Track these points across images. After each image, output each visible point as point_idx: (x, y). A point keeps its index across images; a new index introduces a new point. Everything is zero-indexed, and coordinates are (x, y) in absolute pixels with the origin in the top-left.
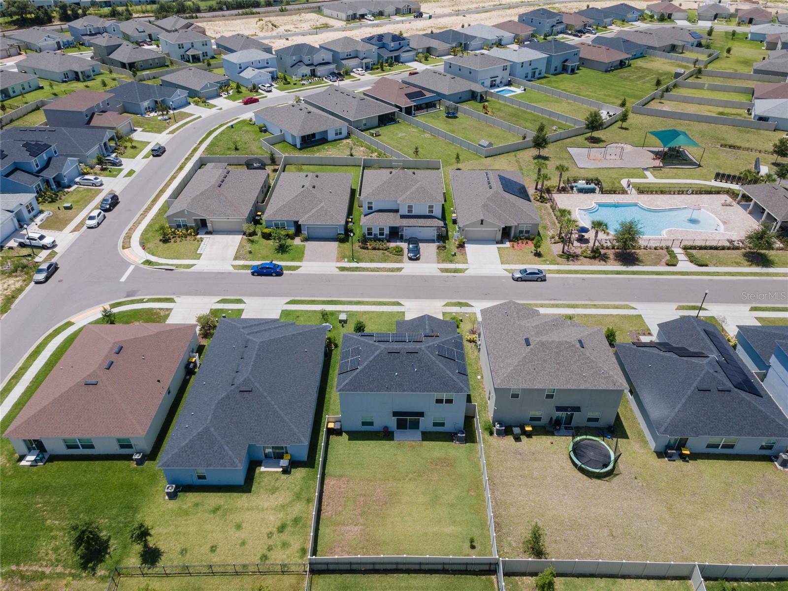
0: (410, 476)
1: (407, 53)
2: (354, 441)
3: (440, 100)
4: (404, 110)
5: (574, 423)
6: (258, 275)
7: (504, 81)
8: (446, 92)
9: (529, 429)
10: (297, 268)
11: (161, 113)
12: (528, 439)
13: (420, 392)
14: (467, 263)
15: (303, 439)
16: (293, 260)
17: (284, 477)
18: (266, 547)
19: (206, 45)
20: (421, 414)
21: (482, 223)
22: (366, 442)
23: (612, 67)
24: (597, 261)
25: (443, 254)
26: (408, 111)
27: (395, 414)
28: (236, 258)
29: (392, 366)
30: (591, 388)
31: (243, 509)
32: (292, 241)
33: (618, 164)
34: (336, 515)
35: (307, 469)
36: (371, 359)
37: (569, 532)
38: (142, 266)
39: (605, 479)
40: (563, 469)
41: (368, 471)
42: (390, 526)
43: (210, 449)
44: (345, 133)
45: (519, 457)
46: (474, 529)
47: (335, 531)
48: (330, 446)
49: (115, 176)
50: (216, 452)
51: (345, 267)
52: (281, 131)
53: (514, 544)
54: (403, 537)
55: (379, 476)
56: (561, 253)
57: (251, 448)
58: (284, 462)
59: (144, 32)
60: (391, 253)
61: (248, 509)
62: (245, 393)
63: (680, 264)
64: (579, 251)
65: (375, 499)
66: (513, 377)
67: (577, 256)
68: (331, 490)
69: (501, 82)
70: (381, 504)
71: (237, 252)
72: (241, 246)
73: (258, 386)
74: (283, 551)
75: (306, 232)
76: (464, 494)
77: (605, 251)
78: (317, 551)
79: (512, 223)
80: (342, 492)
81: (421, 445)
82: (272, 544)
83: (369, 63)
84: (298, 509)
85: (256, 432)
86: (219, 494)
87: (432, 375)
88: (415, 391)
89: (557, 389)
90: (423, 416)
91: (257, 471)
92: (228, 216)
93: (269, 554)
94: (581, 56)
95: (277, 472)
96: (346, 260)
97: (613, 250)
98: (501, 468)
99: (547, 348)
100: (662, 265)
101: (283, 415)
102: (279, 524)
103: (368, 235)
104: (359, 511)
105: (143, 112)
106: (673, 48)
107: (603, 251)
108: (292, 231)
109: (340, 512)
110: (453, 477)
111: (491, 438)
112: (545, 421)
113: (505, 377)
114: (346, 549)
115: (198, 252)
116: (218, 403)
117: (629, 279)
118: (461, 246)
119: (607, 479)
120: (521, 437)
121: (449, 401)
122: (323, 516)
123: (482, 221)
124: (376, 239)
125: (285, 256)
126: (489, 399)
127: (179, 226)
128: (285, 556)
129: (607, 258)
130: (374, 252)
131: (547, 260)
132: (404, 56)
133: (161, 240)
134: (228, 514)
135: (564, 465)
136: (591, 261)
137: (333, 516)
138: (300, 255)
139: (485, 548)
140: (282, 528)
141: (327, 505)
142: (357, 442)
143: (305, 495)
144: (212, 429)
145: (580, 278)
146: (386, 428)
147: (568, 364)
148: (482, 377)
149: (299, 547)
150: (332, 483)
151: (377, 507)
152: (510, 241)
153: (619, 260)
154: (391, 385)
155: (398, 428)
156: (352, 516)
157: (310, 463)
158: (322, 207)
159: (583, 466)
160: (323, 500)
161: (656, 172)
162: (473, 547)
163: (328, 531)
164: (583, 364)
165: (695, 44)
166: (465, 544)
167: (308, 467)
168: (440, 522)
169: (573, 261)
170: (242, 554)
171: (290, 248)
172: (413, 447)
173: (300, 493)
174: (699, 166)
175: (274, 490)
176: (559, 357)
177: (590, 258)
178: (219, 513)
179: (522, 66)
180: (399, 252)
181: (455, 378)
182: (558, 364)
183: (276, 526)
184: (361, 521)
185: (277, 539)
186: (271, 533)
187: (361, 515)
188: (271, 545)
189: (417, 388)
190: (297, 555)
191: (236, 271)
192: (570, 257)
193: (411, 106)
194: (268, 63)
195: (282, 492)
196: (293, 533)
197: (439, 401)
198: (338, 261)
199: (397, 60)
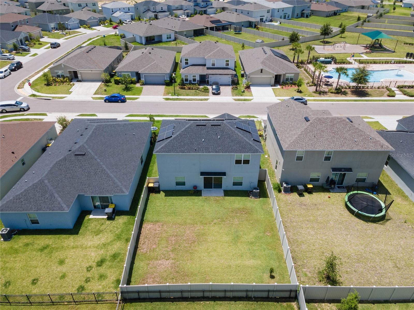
0: (215, 221)
1: (211, 9)
2: (169, 197)
3: (230, 25)
4: (209, 28)
5: (345, 183)
6: (109, 102)
7: (268, 19)
8: (234, 21)
9: (310, 186)
10: (136, 98)
11: (61, 31)
12: (310, 195)
13: (223, 152)
14: (252, 96)
15: (124, 190)
16: (134, 95)
17: (108, 222)
18: (84, 279)
19: (95, 5)
20: (224, 174)
21: (261, 72)
22: (179, 197)
23: (330, 14)
24: (340, 95)
25: (236, 92)
26: (212, 29)
27: (202, 174)
28: (95, 94)
29: (200, 134)
30: (363, 150)
31: (68, 248)
32: (135, 85)
33: (343, 51)
34: (150, 252)
35: (129, 217)
36: (182, 130)
37: (357, 265)
38: (29, 97)
39: (379, 223)
40: (342, 215)
41: (180, 217)
42: (198, 260)
43: (42, 197)
44: (173, 37)
45: (304, 207)
46: (272, 262)
47: (148, 264)
48: (149, 201)
49: (24, 56)
50: (47, 199)
51: (169, 98)
52: (133, 35)
53: (309, 275)
54: (209, 269)
55: (188, 221)
56: (315, 91)
57: (80, 198)
58: (109, 210)
59: (61, 2)
60: (200, 91)
61: (73, 248)
62: (79, 156)
63: (397, 96)
64: (327, 90)
65: (185, 238)
66: (298, 143)
67: (326, 92)
68: (147, 232)
69: (266, 20)
70: (190, 242)
71: (96, 91)
72: (100, 88)
73: (90, 151)
74: (100, 283)
75: (144, 79)
76: (261, 235)
77: (344, 90)
78: (131, 282)
79: (281, 72)
80: (157, 234)
81: (224, 199)
82: (90, 276)
83: (189, 13)
84: (117, 247)
85: (85, 185)
86: (50, 236)
87: (232, 141)
88: (219, 152)
89: (334, 151)
90: (225, 175)
91: (87, 218)
92: (92, 69)
93: (86, 286)
94: (311, 8)
95: (103, 219)
96: (170, 95)
97: (350, 89)
98: (290, 215)
99: (323, 123)
100: (385, 97)
101: (109, 172)
102: (99, 259)
103: (185, 81)
104: (170, 248)
105: (50, 30)
106: (363, 7)
107: (343, 90)
108: (135, 79)
109: (154, 249)
110: (252, 222)
111: (280, 194)
112: (322, 181)
113: (291, 143)
114: (157, 280)
115: (70, 91)
116: (56, 163)
117: (364, 104)
118: (248, 87)
119: (381, 222)
120: (304, 193)
121: (247, 162)
122: (138, 252)
123: (262, 70)
124: (190, 83)
125: (129, 92)
126: (276, 168)
127: (58, 76)
128: (101, 287)
129: (347, 93)
130: (189, 91)
131: (306, 95)
132: (209, 10)
133: (45, 85)
134: (54, 251)
135: (342, 212)
136: (336, 95)
137: (148, 252)
138: (139, 92)
139: (284, 278)
140: (100, 263)
141: (143, 244)
142: (172, 197)
143: (124, 236)
144: (46, 181)
145: (330, 103)
146: (195, 187)
147: (341, 133)
148: (269, 156)
149: (115, 279)
150: (148, 227)
151: (186, 245)
152: (280, 85)
153: (355, 94)
154: (199, 148)
155: (205, 187)
156: (165, 252)
157: (132, 212)
158: (155, 63)
159: (359, 212)
160: (140, 240)
161: (368, 55)
162: (272, 277)
163: (142, 264)
164: (354, 133)
165: (375, 6)
166: (265, 274)
167: (129, 215)
168: (242, 256)
169: (324, 95)
170: (61, 286)
171: (132, 88)
172: (217, 201)
173: (120, 235)
174: (394, 52)
175: (98, 232)
176: (334, 129)
177: (334, 93)
178: (46, 251)
179: (278, 11)
180: (206, 91)
181: (251, 143)
182: (333, 133)
183: (96, 261)
184: (172, 256)
185: (96, 272)
186: (90, 267)
187: (172, 251)
188: (89, 278)
189: (220, 150)
190: (113, 285)
191: (95, 100)
192: (321, 93)
193: (214, 27)
194: (129, 10)
195: (106, 234)
196: (111, 267)
197: (238, 162)
198: (164, 95)
199: (205, 12)
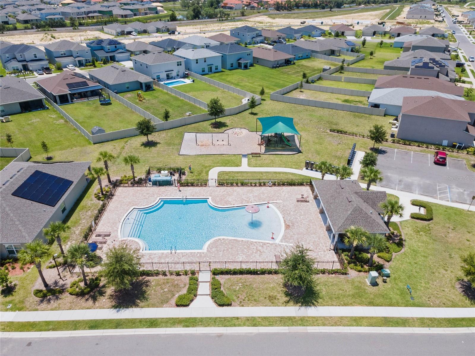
1: (122, 54)
7: (181, 74)
23: (278, 64)
24: (81, 301)
64: (70, 282)
67: (61, 292)
69: (177, 75)
83: (82, 60)
94: (254, 56)
100: (170, 306)
106: (332, 52)
129: (102, 294)
132: (118, 56)
161: (253, 160)
165: (350, 49)
169: (48, 301)
174: (299, 152)
177: (77, 294)
179: (197, 63)
192: (50, 294)
193: (64, 95)
199: (113, 59)
